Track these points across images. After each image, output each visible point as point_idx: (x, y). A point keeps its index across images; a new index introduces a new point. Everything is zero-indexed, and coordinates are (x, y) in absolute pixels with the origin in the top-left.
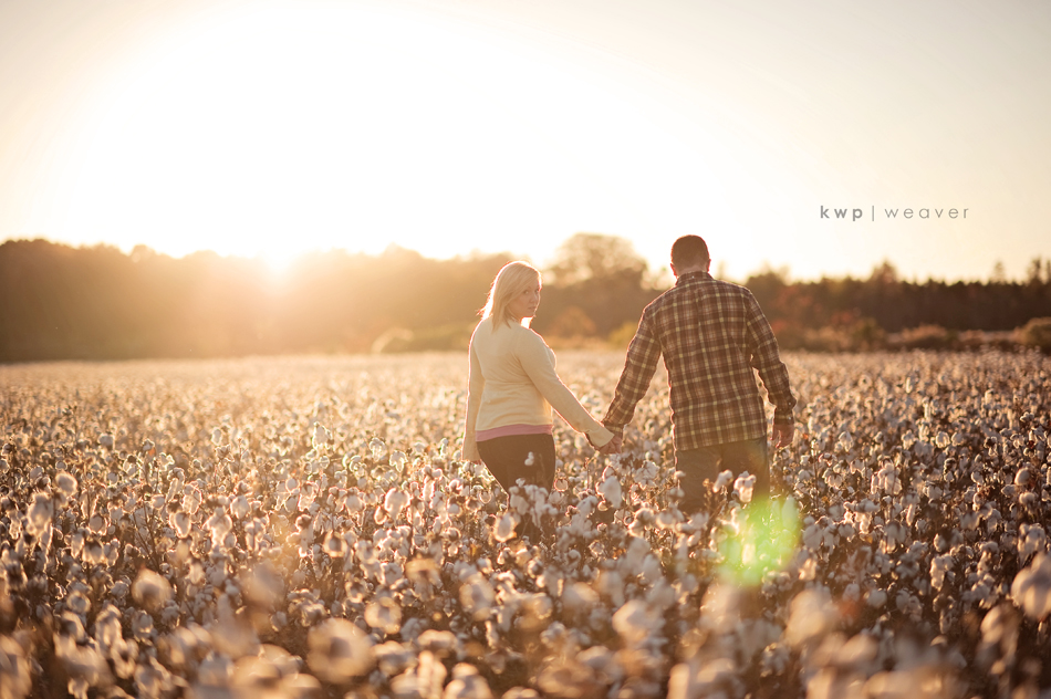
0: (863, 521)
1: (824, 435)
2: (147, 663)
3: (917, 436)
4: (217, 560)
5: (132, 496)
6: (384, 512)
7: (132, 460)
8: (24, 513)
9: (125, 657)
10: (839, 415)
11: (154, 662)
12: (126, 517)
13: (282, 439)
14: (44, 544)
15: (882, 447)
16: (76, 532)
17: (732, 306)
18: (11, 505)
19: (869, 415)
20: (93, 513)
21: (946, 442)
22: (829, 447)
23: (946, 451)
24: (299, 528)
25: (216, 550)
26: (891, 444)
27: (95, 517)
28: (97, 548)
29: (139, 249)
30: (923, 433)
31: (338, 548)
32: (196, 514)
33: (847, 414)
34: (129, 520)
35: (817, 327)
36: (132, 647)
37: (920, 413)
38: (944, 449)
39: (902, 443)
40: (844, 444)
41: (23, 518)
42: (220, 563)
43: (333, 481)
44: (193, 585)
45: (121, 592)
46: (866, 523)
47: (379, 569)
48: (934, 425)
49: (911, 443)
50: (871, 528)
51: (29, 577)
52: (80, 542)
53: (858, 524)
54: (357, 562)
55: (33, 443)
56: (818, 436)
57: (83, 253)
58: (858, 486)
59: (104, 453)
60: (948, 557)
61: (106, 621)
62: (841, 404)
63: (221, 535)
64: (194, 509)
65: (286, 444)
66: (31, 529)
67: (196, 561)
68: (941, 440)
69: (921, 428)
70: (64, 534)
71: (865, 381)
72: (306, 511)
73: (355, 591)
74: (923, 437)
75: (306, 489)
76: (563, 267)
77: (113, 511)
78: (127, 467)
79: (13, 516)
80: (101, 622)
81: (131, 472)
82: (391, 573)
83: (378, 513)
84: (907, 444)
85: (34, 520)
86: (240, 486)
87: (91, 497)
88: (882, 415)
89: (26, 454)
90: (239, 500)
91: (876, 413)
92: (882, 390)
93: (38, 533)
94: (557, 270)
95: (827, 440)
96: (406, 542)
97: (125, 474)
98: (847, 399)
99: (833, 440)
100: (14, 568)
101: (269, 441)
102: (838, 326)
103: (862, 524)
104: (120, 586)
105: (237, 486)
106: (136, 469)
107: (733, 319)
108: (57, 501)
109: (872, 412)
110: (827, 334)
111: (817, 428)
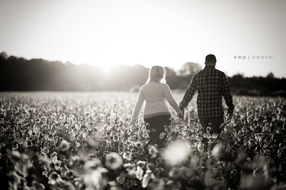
0: (260, 139)
1: (251, 117)
2: (64, 167)
3: (277, 118)
4: (84, 142)
5: (62, 125)
6: (130, 131)
7: (63, 116)
8: (33, 127)
9: (57, 165)
10: (255, 112)
11: (65, 166)
12: (60, 130)
13: (104, 112)
14: (38, 136)
15: (267, 120)
16: (46, 133)
17: (217, 77)
18: (29, 125)
19: (264, 112)
20: (51, 129)
21: (284, 120)
22: (252, 120)
23: (284, 122)
24: (107, 135)
25: (84, 139)
26: (269, 120)
27: (52, 130)
28: (52, 137)
29: (68, 62)
30: (278, 117)
31: (116, 139)
32: (79, 130)
33: (258, 112)
34: (61, 131)
35: (251, 89)
36: (60, 162)
37: (278, 112)
38: (284, 121)
39: (272, 119)
40: (256, 119)
41: (32, 128)
42: (85, 142)
43: (116, 123)
44: (77, 148)
45: (58, 150)
46: (261, 139)
47: (128, 146)
48: (281, 115)
49: (275, 120)
50: (262, 141)
51: (33, 144)
52: (47, 136)
53: (259, 140)
54: (122, 143)
55: (36, 111)
56: (250, 117)
57: (52, 63)
58: (259, 130)
59: (55, 114)
60: (283, 149)
61: (53, 156)
62: (256, 109)
63: (85, 135)
64: (79, 129)
65: (104, 113)
66: (34, 131)
67: (78, 141)
68: (283, 119)
69: (278, 116)
70: (43, 134)
71: (263, 103)
72: (109, 131)
73: (121, 151)
74: (278, 118)
75: (109, 124)
76: (183, 71)
77: (57, 128)
78: (61, 118)
79: (29, 128)
80: (52, 156)
81: (62, 119)
82: (131, 148)
83: (128, 131)
84: (273, 120)
85: (35, 129)
86: (91, 123)
87: (51, 124)
88: (267, 112)
89: (34, 114)
90: (91, 126)
91: (266, 112)
92: (268, 106)
93: (36, 132)
94: (181, 72)
95: (252, 118)
96: (135, 139)
97: (61, 120)
98: (258, 107)
99: (253, 118)
100: (29, 141)
101: (100, 113)
102: (257, 89)
103: (260, 140)
104: (58, 148)
105: (90, 123)
106: (64, 118)
107: (216, 81)
108: (41, 124)
109: (265, 111)
110: (254, 91)
111: (249, 115)
